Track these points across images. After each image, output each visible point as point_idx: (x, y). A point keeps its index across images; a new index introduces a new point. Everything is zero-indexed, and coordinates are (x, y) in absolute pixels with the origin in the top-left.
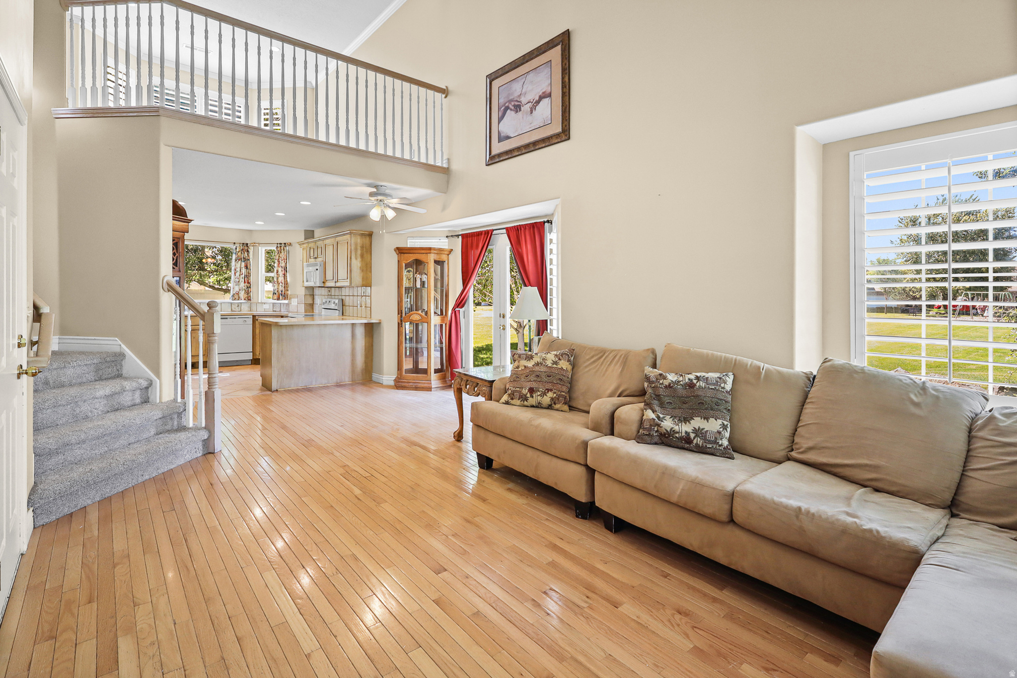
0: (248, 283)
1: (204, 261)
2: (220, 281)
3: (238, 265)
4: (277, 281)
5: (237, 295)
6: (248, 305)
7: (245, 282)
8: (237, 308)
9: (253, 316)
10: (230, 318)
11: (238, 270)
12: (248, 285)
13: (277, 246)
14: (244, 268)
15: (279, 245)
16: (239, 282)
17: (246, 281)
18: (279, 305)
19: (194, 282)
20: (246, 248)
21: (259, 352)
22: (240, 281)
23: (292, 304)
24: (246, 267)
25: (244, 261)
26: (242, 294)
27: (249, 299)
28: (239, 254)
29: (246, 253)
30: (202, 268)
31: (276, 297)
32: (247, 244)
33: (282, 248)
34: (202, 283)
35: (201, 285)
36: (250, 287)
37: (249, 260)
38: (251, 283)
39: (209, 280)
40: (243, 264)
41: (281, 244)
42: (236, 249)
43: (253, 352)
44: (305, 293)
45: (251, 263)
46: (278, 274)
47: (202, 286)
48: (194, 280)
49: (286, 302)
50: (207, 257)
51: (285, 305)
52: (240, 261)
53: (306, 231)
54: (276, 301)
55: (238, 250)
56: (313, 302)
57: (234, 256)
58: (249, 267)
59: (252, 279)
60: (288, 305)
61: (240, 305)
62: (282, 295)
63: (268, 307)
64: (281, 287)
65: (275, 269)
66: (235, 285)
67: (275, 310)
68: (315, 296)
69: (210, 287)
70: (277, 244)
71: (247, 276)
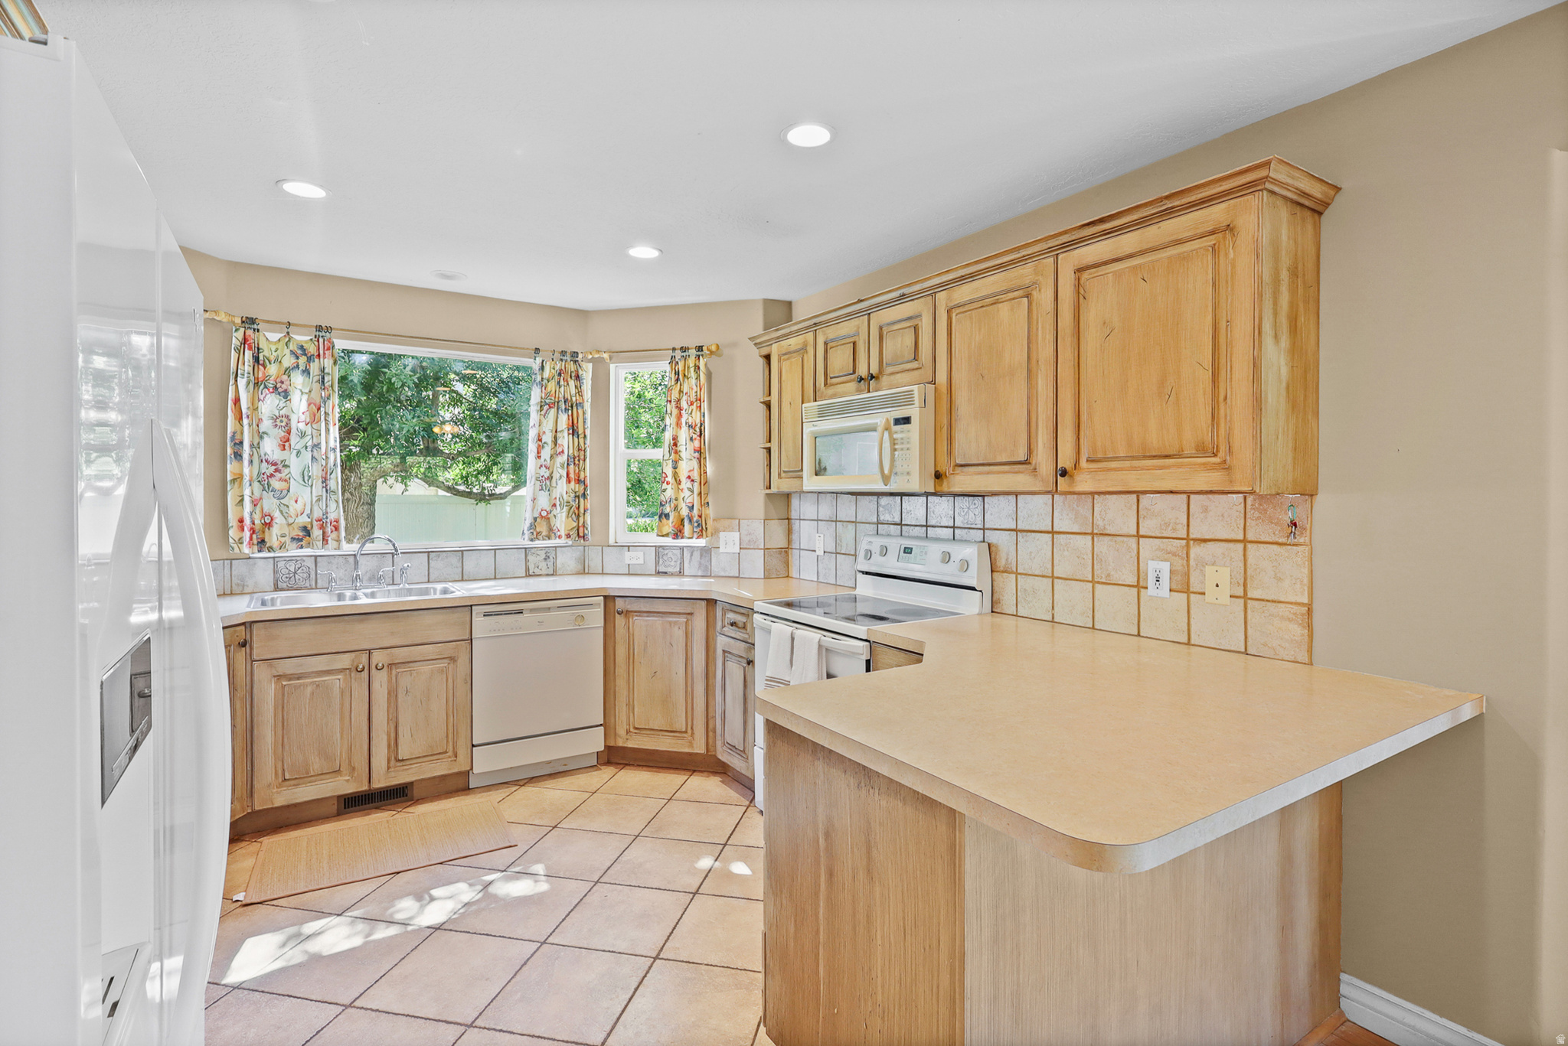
0: (578, 481)
1: (436, 430)
2: (467, 477)
3: (548, 425)
4: (675, 475)
5: (544, 523)
6: (576, 553)
7: (569, 481)
8: (543, 565)
9: (605, 597)
10: (532, 610)
11: (548, 438)
12: (580, 488)
13: (673, 357)
14: (566, 433)
15: (678, 354)
16: (550, 478)
17: (572, 475)
18: (678, 552)
19: (416, 480)
20: (572, 367)
21: (625, 727)
22: (556, 476)
23: (722, 550)
24: (573, 430)
25: (566, 410)
26: (562, 521)
27: (580, 534)
28: (552, 386)
29: (572, 383)
30: (431, 450)
31: (669, 526)
32: (575, 354)
33: (691, 362)
34: (430, 480)
35: (430, 485)
36: (584, 495)
37: (580, 405)
38: (588, 482)
39: (447, 475)
40: (564, 419)
41: (684, 349)
42: (542, 368)
43: (607, 726)
44: (766, 512)
45: (588, 416)
46: (679, 449)
47: (432, 488)
48: (417, 476)
49: (701, 542)
50: (443, 423)
51: (697, 554)
52: (553, 411)
53: (769, 304)
54: (669, 541)
55: (546, 374)
56: (789, 541)
57: (536, 394)
58: (581, 431)
59: (589, 471)
60: (706, 552)
61: (552, 555)
62: (690, 521)
63: (641, 561)
64: (687, 493)
65: (668, 436)
66: (538, 487)
67: (662, 569)
68: (796, 525)
69: (449, 489)
70: (674, 349)
71: (576, 459)
